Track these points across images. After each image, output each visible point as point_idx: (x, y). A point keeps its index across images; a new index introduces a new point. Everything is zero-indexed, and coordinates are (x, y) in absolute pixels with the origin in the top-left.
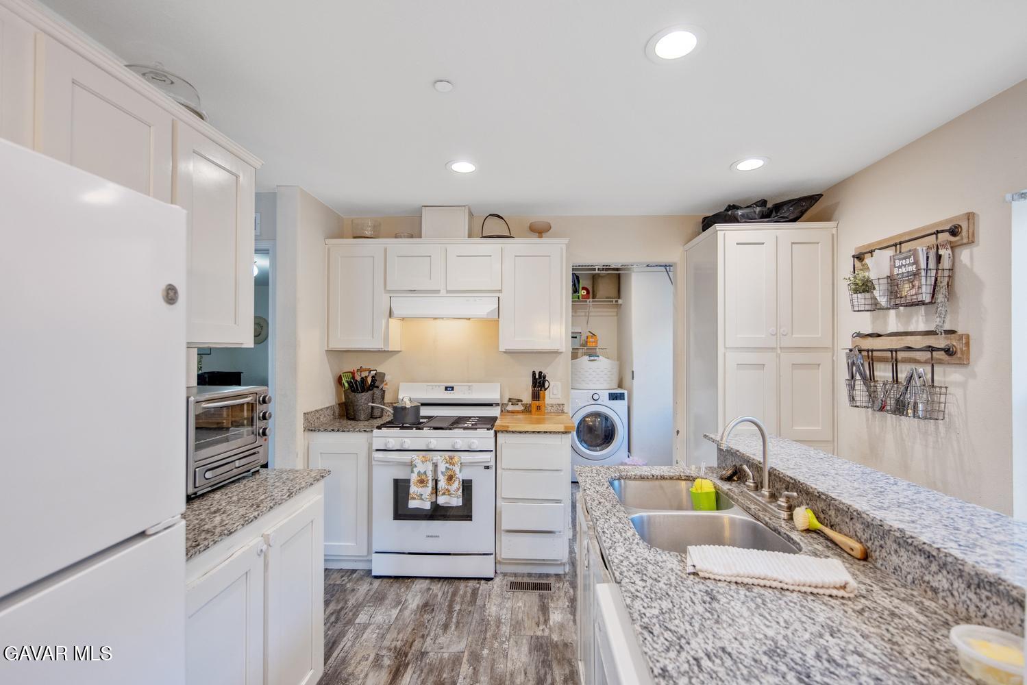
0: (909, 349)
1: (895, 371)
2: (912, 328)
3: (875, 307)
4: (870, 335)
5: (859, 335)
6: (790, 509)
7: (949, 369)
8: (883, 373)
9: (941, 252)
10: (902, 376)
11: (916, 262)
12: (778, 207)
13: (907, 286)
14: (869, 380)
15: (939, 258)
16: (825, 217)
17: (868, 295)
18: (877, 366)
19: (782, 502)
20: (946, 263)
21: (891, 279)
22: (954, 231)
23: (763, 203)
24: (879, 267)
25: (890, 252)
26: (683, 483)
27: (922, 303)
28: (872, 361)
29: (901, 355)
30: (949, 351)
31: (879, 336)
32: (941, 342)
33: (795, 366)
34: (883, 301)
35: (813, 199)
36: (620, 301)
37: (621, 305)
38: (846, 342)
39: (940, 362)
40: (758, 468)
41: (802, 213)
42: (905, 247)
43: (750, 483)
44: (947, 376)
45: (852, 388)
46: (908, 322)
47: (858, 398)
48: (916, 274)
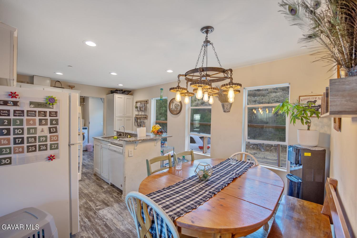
0: (142, 117)
1: (140, 120)
2: (142, 114)
3: (138, 111)
4: (137, 115)
5: (136, 115)
6: (127, 136)
7: (146, 120)
8: (139, 121)
9: (145, 104)
10: (141, 121)
11: (142, 105)
12: (125, 91)
13: (142, 108)
14: (137, 122)
15: (145, 105)
16: (132, 95)
17: (137, 109)
18: (138, 120)
19: (126, 136)
20: (146, 106)
21: (140, 107)
22: (146, 102)
23: (122, 90)
24: (139, 105)
25: (140, 103)
26: (112, 138)
27: (143, 111)
28: (138, 119)
29: (141, 118)
30: (146, 118)
31: (139, 115)
32: (145, 116)
33: (127, 120)
34: (139, 110)
35: (130, 91)
36: (84, 103)
37: (84, 104)
38: (134, 116)
39: (145, 119)
40: (123, 133)
41: (128, 93)
42: (142, 103)
43: (122, 135)
44: (145, 121)
45: (135, 123)
46: (142, 113)
47: (136, 125)
48: (142, 107)
